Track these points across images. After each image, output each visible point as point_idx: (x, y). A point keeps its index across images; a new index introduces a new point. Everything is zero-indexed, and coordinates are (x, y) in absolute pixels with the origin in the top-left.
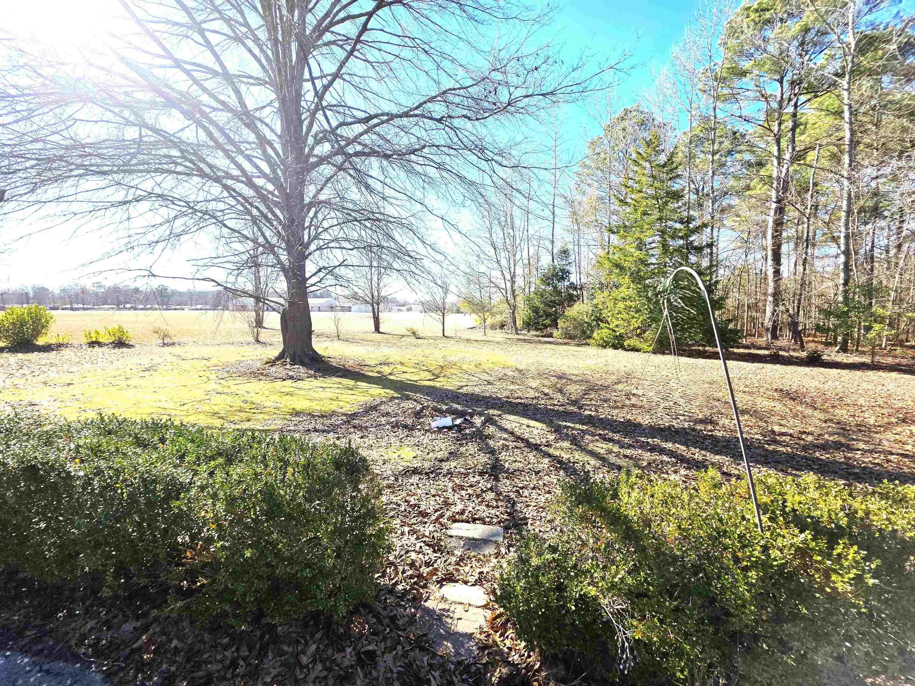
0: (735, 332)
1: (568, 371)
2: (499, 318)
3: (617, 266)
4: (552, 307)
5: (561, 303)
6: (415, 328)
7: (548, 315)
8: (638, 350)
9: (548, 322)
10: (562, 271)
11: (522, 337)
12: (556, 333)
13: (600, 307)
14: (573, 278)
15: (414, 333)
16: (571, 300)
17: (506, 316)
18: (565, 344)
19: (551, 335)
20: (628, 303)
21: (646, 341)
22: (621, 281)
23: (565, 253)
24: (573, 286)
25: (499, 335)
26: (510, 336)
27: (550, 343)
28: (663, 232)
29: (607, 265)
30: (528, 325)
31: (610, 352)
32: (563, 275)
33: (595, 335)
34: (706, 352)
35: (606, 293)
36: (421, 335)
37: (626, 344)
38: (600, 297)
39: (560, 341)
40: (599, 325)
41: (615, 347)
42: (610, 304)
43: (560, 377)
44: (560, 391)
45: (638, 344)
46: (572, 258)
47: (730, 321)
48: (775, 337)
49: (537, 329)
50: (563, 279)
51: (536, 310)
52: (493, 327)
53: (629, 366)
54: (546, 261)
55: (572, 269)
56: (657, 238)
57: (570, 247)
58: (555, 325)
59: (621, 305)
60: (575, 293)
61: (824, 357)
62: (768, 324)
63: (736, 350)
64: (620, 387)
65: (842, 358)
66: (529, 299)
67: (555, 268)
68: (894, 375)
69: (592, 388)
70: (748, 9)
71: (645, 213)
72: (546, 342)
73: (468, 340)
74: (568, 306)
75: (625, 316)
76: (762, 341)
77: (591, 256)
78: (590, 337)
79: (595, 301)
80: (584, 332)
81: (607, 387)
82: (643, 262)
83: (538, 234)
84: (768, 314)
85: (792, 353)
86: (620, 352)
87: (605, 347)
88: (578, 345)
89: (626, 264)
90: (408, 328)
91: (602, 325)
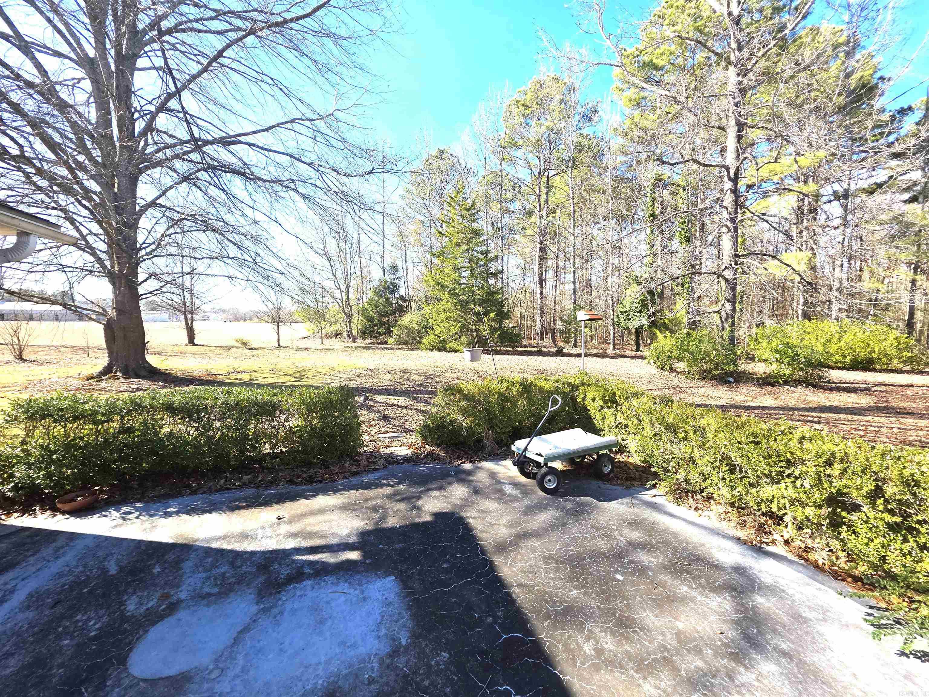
0: (518, 335)
1: (408, 368)
2: (335, 327)
3: (439, 284)
4: (385, 317)
5: (393, 313)
6: (246, 338)
7: (382, 324)
8: (456, 352)
9: (382, 330)
10: (393, 284)
11: (359, 345)
12: (390, 340)
13: (427, 317)
14: (402, 291)
15: (245, 344)
16: (402, 310)
17: (341, 326)
18: (400, 349)
19: (386, 343)
20: (448, 314)
21: (462, 344)
22: (442, 296)
23: (395, 268)
24: (401, 297)
25: (336, 343)
26: (347, 344)
27: (386, 349)
28: (471, 260)
29: (432, 283)
30: (364, 333)
31: (436, 354)
32: (393, 288)
33: (424, 341)
34: (500, 350)
35: (431, 306)
36: (254, 345)
37: (448, 346)
38: (427, 309)
39: (395, 347)
40: (427, 332)
41: (440, 350)
42: (435, 315)
43: (405, 372)
44: (408, 380)
45: (458, 348)
46: (401, 273)
47: (514, 327)
48: (542, 339)
49: (372, 337)
50: (393, 292)
51: (370, 319)
52: (328, 336)
53: (452, 362)
54: (377, 274)
55: (402, 284)
56: (467, 265)
57: (399, 263)
58: (389, 333)
59: (443, 315)
60: (405, 304)
61: (564, 350)
62: (538, 330)
63: (519, 349)
64: (448, 375)
65: (574, 351)
66: (364, 310)
67: (386, 282)
68: (595, 358)
69: (428, 377)
70: (518, 102)
71: (457, 244)
72: (383, 349)
73: (307, 349)
74: (400, 316)
75: (446, 325)
76: (534, 342)
77: (417, 273)
78: (419, 343)
79: (423, 312)
80: (414, 338)
81: (439, 376)
82: (457, 282)
83: (369, 248)
84: (538, 322)
85: (550, 349)
86: (444, 353)
87: (432, 350)
88: (411, 350)
89: (446, 283)
90: (237, 338)
91: (430, 332)
